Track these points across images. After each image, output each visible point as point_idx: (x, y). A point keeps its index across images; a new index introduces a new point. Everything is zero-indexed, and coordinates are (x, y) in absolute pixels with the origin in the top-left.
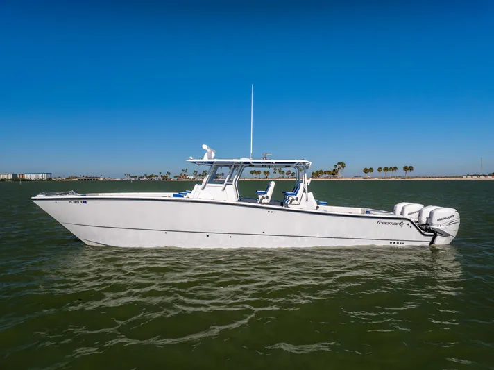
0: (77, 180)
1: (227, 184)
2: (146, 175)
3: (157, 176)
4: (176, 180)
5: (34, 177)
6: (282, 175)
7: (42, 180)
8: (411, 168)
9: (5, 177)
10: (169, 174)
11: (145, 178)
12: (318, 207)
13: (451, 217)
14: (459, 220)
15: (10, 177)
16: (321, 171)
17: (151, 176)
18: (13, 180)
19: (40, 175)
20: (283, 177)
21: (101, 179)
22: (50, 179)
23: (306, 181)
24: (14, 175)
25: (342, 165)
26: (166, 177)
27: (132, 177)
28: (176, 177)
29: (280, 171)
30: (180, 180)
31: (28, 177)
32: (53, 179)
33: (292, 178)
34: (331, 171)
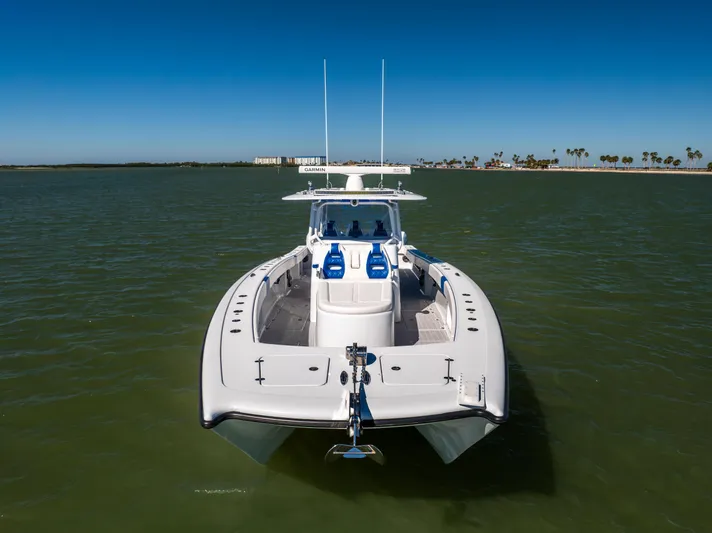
2: (445, 161)
3: (460, 162)
4: (484, 168)
6: (656, 164)
9: (274, 161)
10: (477, 159)
11: (444, 165)
15: (279, 161)
17: (452, 162)
18: (282, 165)
20: (658, 168)
24: (284, 159)
26: (473, 163)
27: (427, 163)
28: (485, 164)
29: (653, 158)
31: (298, 161)
33: (674, 169)
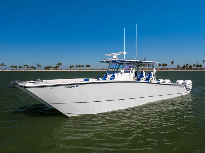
1: (131, 73)
8: (89, 66)
25: (60, 64)
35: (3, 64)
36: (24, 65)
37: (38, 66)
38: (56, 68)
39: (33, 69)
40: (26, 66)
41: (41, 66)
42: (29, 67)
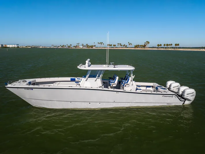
0: (30, 47)
1: (97, 78)
2: (61, 45)
3: (66, 46)
4: (74, 48)
5: (11, 46)
7: (15, 47)
8: (178, 45)
10: (71, 45)
11: (60, 47)
12: (137, 89)
13: (192, 93)
14: (195, 95)
16: (139, 45)
17: (63, 46)
18: (1, 47)
19: (14, 45)
21: (41, 47)
22: (18, 47)
23: (132, 77)
24: (2, 45)
25: (148, 42)
26: (70, 46)
27: (55, 46)
28: (74, 47)
30: (76, 48)
31: (8, 46)
32: (20, 47)
34: (143, 45)
35: (102, 43)
36: (118, 44)
37: (129, 44)
38: (144, 47)
39: (125, 47)
40: (119, 45)
41: (132, 44)
42: (122, 45)
